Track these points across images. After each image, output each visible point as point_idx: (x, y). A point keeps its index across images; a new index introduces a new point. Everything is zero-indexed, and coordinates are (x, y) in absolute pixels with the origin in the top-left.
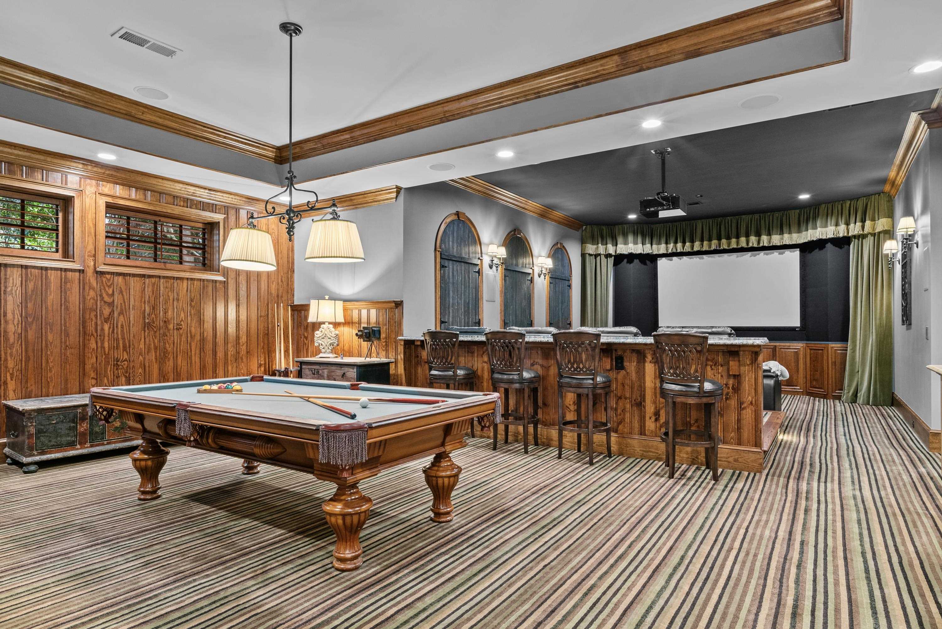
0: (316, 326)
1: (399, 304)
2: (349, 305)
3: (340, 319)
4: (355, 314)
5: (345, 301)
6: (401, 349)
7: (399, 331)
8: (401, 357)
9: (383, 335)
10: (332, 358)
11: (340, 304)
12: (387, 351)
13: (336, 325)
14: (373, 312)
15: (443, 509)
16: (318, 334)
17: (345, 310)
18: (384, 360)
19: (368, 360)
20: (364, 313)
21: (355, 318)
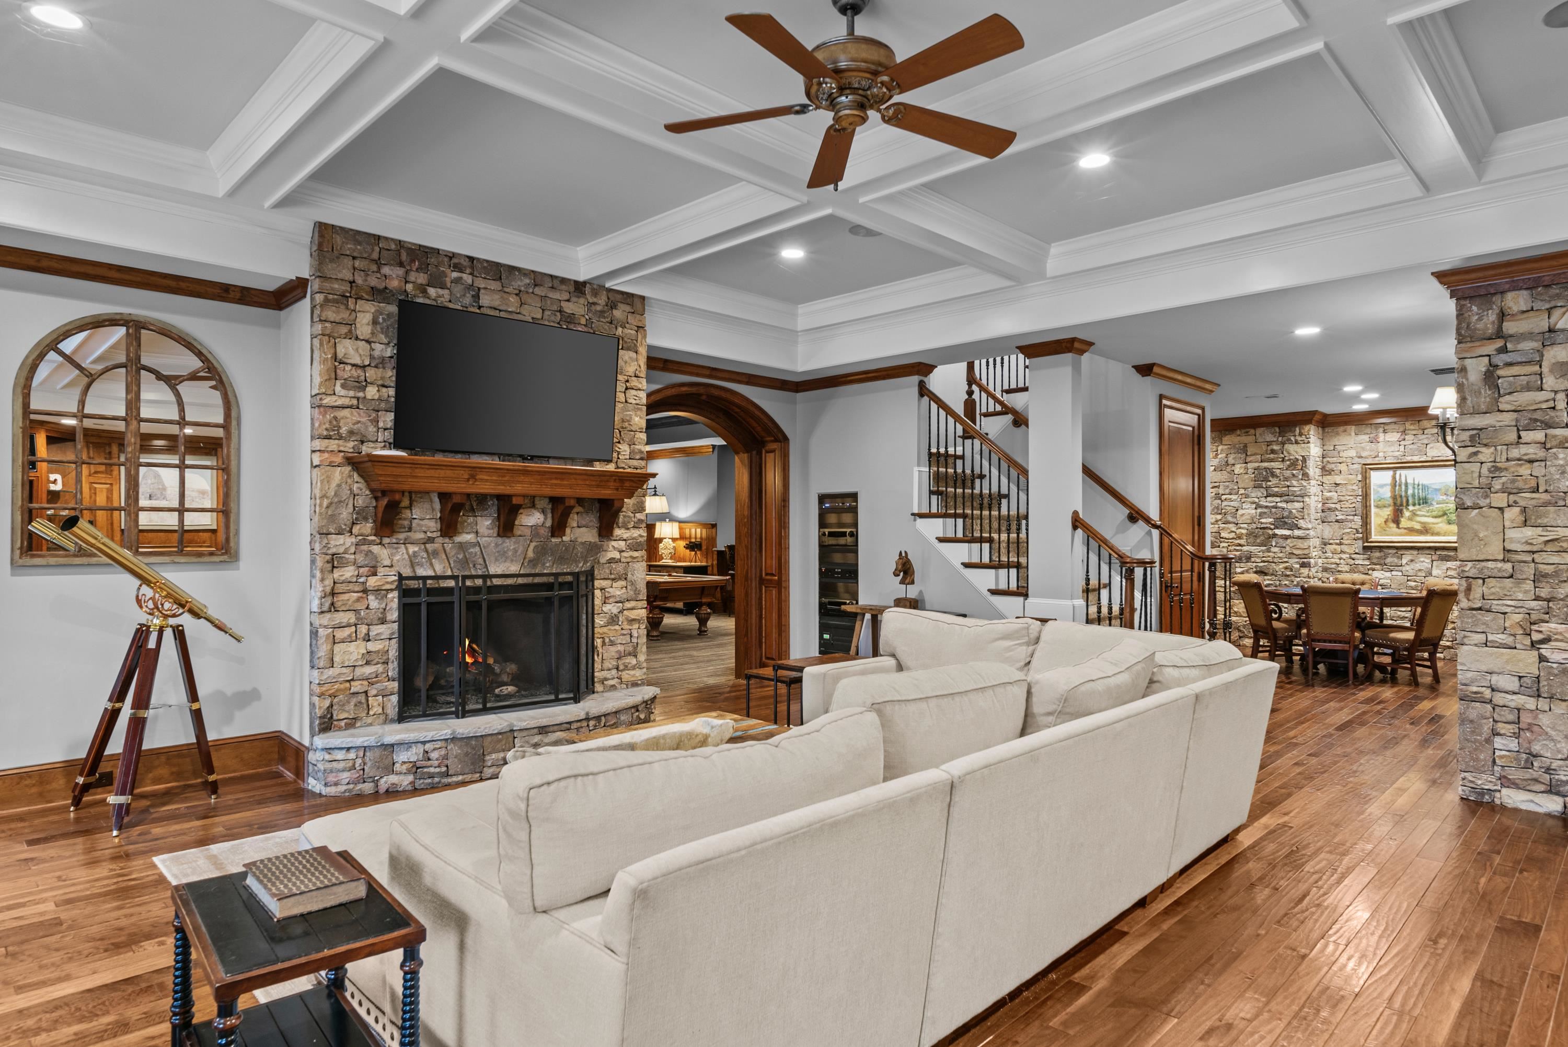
0: (661, 540)
1: (714, 526)
2: (682, 525)
3: (677, 536)
4: (687, 532)
5: (680, 522)
6: (715, 557)
7: (715, 545)
8: (715, 562)
9: (704, 547)
10: (670, 562)
11: (676, 525)
12: (707, 558)
13: (674, 540)
14: (699, 530)
15: (703, 629)
16: (661, 546)
17: (680, 528)
18: (704, 564)
19: (693, 564)
20: (693, 531)
21: (688, 535)
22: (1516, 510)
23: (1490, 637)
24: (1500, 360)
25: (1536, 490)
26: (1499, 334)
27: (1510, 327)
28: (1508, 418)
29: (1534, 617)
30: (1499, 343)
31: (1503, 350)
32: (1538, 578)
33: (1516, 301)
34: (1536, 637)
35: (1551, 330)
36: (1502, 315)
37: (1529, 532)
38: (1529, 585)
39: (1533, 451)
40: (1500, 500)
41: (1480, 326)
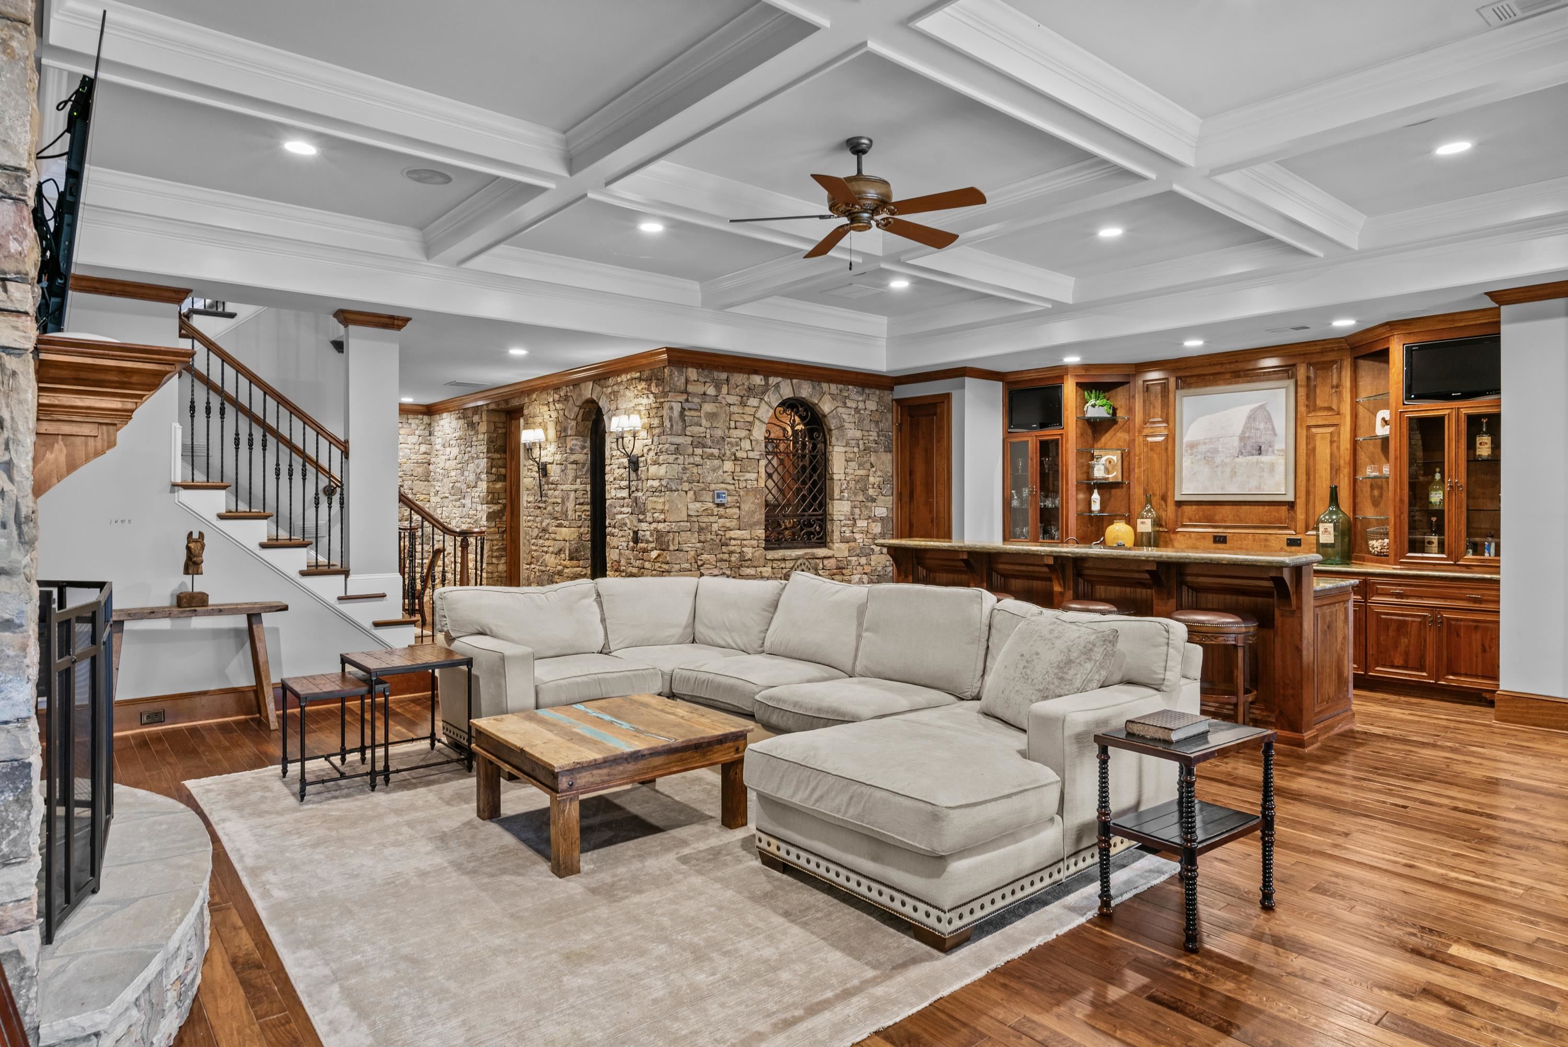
22: (692, 492)
23: (683, 566)
24: (686, 405)
25: (698, 482)
26: (685, 392)
27: (690, 388)
28: (689, 439)
29: (699, 552)
30: (685, 396)
31: (687, 400)
32: (701, 530)
33: (692, 373)
34: (700, 563)
35: (704, 394)
36: (687, 381)
37: (698, 505)
38: (696, 535)
39: (698, 459)
40: (686, 486)
41: (678, 384)
